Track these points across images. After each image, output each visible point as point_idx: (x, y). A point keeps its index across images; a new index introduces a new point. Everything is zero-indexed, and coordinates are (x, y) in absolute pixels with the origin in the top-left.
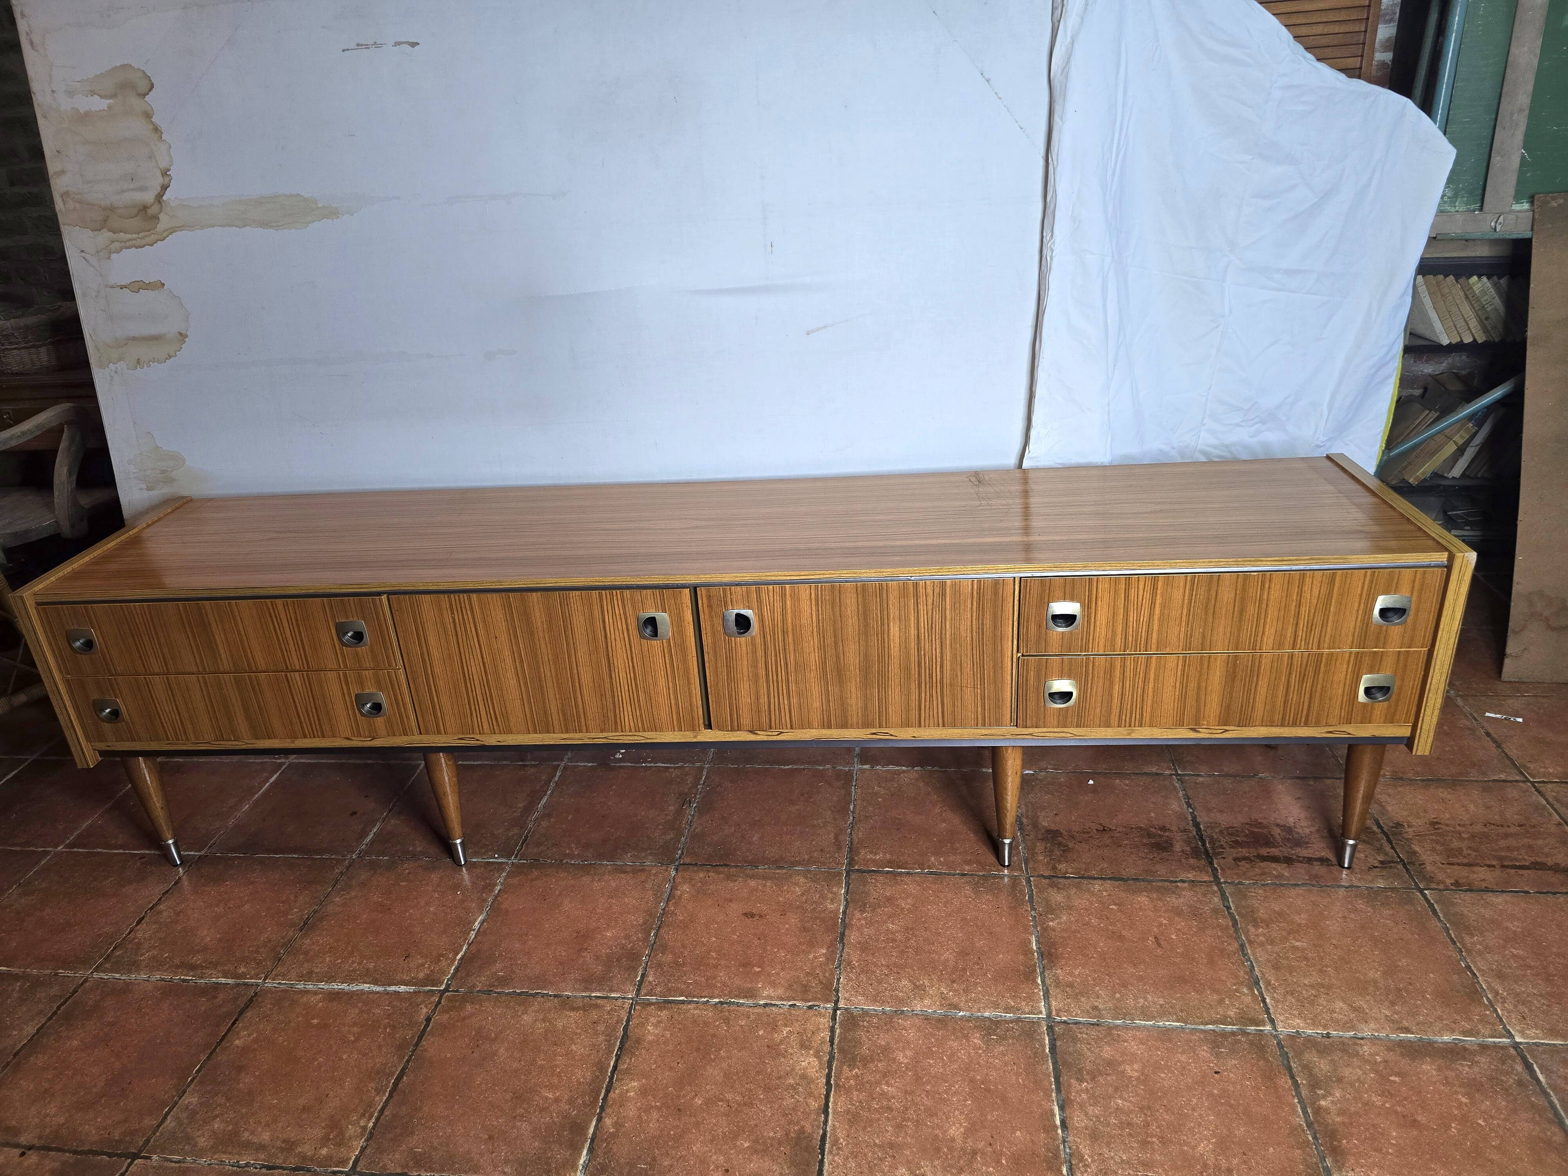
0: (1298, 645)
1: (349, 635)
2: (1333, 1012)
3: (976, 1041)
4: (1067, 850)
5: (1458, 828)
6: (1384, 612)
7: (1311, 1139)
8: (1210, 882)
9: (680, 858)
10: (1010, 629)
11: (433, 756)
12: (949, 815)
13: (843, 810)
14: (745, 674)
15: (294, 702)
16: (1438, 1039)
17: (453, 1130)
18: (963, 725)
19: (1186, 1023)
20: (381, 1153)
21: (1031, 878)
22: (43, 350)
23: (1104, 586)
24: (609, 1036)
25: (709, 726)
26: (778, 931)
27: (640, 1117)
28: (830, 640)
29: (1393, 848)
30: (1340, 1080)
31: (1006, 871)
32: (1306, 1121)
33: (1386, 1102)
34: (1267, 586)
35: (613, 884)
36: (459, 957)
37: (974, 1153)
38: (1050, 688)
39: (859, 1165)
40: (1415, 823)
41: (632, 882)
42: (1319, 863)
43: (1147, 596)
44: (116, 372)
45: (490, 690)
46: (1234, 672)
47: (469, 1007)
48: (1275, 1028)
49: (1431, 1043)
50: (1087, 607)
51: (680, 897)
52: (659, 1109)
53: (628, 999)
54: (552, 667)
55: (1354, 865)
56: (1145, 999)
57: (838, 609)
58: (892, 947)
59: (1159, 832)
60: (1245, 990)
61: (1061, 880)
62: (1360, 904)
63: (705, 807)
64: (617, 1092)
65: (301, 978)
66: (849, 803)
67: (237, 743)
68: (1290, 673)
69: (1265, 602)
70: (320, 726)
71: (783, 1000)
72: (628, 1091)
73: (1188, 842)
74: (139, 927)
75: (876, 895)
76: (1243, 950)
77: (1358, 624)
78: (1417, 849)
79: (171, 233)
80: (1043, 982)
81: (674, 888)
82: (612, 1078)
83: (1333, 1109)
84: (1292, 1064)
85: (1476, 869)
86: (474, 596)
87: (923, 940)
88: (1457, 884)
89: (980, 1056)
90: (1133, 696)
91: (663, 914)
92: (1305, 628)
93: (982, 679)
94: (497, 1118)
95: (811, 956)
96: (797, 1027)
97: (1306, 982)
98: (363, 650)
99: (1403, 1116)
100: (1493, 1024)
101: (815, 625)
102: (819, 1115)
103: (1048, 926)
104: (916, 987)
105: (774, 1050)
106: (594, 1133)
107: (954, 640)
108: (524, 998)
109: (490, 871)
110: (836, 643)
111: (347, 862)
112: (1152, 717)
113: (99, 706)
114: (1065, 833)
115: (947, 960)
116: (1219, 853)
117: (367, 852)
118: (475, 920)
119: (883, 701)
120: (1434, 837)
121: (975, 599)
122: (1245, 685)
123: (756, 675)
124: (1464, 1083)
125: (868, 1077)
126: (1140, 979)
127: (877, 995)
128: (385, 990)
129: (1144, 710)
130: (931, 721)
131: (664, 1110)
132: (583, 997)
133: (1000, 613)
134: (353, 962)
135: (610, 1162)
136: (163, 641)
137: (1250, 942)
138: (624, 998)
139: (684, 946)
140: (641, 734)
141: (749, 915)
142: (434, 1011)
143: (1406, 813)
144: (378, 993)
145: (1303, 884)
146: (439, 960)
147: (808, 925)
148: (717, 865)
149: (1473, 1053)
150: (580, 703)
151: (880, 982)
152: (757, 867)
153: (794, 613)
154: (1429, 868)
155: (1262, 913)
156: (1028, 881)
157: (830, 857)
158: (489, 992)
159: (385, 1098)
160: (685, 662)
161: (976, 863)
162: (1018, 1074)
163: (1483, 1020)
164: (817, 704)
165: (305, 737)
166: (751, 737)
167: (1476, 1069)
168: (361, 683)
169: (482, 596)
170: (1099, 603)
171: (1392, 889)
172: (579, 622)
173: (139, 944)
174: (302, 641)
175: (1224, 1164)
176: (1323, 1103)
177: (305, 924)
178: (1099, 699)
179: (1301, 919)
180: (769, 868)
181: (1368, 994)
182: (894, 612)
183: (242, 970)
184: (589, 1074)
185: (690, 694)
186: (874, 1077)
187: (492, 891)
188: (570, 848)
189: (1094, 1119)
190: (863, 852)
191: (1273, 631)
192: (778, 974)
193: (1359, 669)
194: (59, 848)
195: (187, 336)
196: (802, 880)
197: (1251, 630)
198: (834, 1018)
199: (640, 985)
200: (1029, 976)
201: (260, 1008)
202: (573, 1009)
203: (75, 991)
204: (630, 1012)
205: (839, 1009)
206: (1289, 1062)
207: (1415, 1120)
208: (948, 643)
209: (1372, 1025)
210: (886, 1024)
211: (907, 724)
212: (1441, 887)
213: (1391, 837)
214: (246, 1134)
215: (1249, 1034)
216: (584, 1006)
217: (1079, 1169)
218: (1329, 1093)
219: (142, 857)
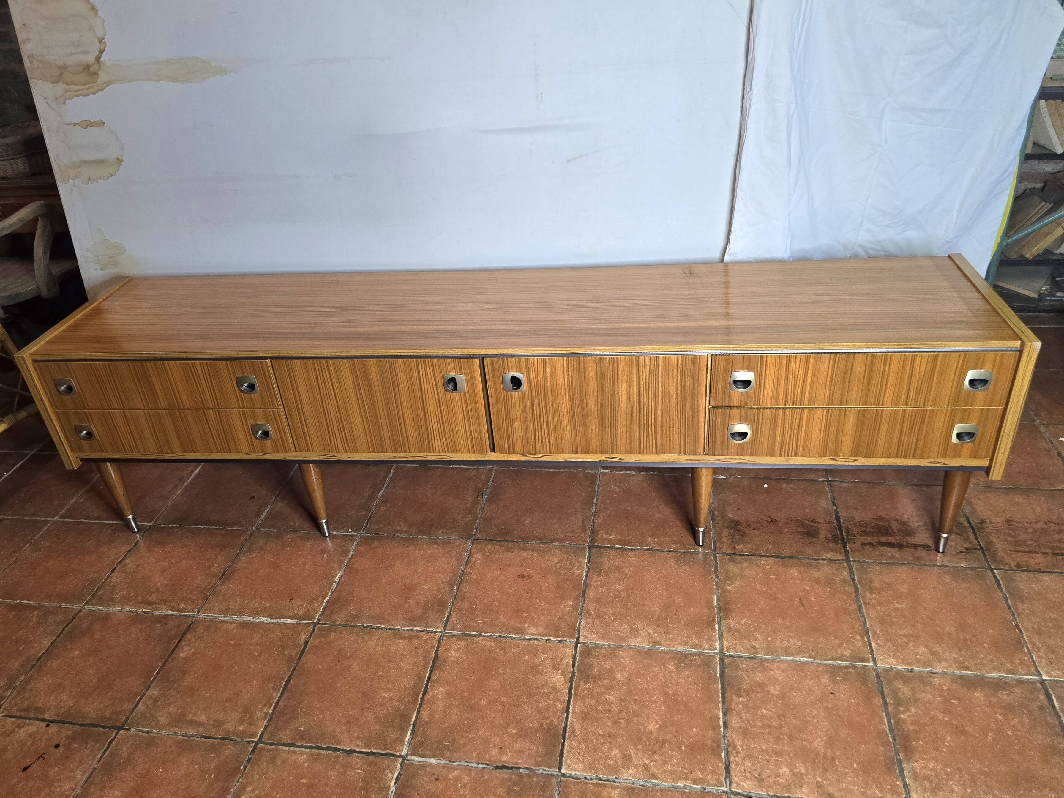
0: (910, 403)
1: (246, 385)
2: (918, 654)
3: (670, 667)
4: (744, 535)
5: (1026, 525)
6: (972, 382)
7: (891, 739)
8: (843, 560)
9: (475, 534)
10: (704, 389)
11: (305, 466)
12: (663, 508)
13: (588, 502)
14: (518, 416)
15: (210, 429)
16: (988, 675)
17: (324, 717)
18: (670, 453)
19: (815, 659)
20: (278, 731)
21: (717, 555)
22: (19, 161)
23: (771, 361)
24: (425, 657)
25: (493, 450)
26: (541, 588)
27: (445, 711)
28: (577, 395)
29: (976, 538)
30: (916, 701)
31: (700, 549)
32: (889, 728)
33: (945, 717)
34: (888, 362)
35: (429, 552)
36: (325, 601)
37: (664, 742)
38: (732, 429)
39: (587, 747)
40: (995, 521)
41: (442, 551)
42: (922, 548)
43: (802, 368)
44: (74, 186)
45: (342, 423)
46: (863, 421)
47: (333, 635)
48: (875, 663)
49: (983, 678)
50: (759, 375)
51: (474, 563)
52: (458, 706)
53: (439, 632)
54: (385, 409)
55: (946, 551)
56: (788, 641)
57: (582, 374)
58: (618, 601)
59: (811, 523)
60: (858, 638)
61: (738, 557)
62: (947, 579)
63: (493, 498)
64: (430, 694)
65: (222, 612)
66: (594, 498)
67: (172, 455)
68: (903, 422)
69: (886, 373)
70: (228, 445)
71: (542, 636)
72: (437, 694)
73: (830, 531)
74: (112, 575)
75: (608, 564)
76: (860, 610)
77: (953, 390)
78: (994, 540)
79: (107, 86)
80: (719, 628)
81: (470, 556)
82: (427, 685)
83: (909, 720)
84: (884, 689)
85: (1033, 555)
86: (330, 361)
87: (639, 597)
88: (1018, 566)
89: (672, 677)
90: (790, 436)
91: (462, 575)
92: (915, 392)
93: (684, 422)
94: (352, 709)
95: (562, 606)
96: (551, 654)
97: (901, 633)
98: (255, 396)
99: (957, 727)
100: (1028, 666)
101: (566, 384)
102: (563, 714)
103: (726, 589)
104: (632, 629)
105: (534, 669)
106: (415, 721)
107: (664, 396)
108: (370, 629)
109: (346, 541)
110: (581, 397)
111: (249, 532)
112: (804, 449)
113: (78, 429)
114: (744, 523)
115: (655, 611)
116: (851, 540)
117: (262, 526)
118: (336, 576)
119: (614, 437)
120: (1007, 531)
121: (679, 369)
122: (870, 429)
123: (526, 418)
124: (1002, 706)
125: (597, 690)
126: (787, 627)
127: (606, 634)
128: (277, 622)
129: (799, 445)
130: (648, 450)
131: (461, 707)
132: (409, 630)
133: (697, 377)
134: (256, 602)
135: (425, 740)
136: (119, 387)
137: (866, 604)
138: (435, 632)
139: (476, 598)
140: (446, 454)
141: (521, 576)
142: (310, 636)
143: (990, 513)
144: (273, 623)
145: (909, 564)
146: (313, 603)
147: (561, 585)
148: (500, 541)
149: (1012, 686)
150: (405, 434)
151: (608, 626)
152: (527, 542)
153: (552, 376)
154: (1000, 554)
155: (877, 583)
156: (715, 557)
157: (578, 537)
158: (346, 625)
159: (279, 694)
160: (476, 407)
161: (679, 543)
162: (697, 691)
163: (1022, 663)
164: (568, 437)
165: (218, 452)
166: (522, 458)
167: (1011, 697)
168: (255, 417)
169: (336, 361)
170: (768, 372)
171: (972, 569)
172: (402, 379)
173: (114, 586)
174: (213, 389)
175: (830, 754)
176: (902, 716)
177: (223, 575)
178: (766, 438)
179: (904, 588)
180: (536, 543)
181: (943, 643)
182: (622, 377)
183: (182, 606)
184: (412, 683)
185: (480, 428)
186: (601, 690)
187: (348, 555)
188: (400, 526)
189: (746, 722)
190: (601, 533)
191: (892, 393)
192: (539, 618)
193: (953, 420)
194: (56, 518)
195: (122, 161)
196: (558, 552)
197: (876, 392)
198: (576, 649)
199: (446, 624)
200: (710, 625)
201: (196, 632)
202: (402, 638)
203: (73, 618)
204: (439, 642)
205: (580, 643)
206: (882, 688)
207: (964, 730)
208: (660, 398)
209: (944, 664)
210: (610, 654)
211: (631, 452)
212: (1007, 568)
213: (976, 530)
214: (190, 716)
215: (857, 667)
216: (409, 636)
217: (733, 754)
218: (907, 710)
219: (112, 525)
